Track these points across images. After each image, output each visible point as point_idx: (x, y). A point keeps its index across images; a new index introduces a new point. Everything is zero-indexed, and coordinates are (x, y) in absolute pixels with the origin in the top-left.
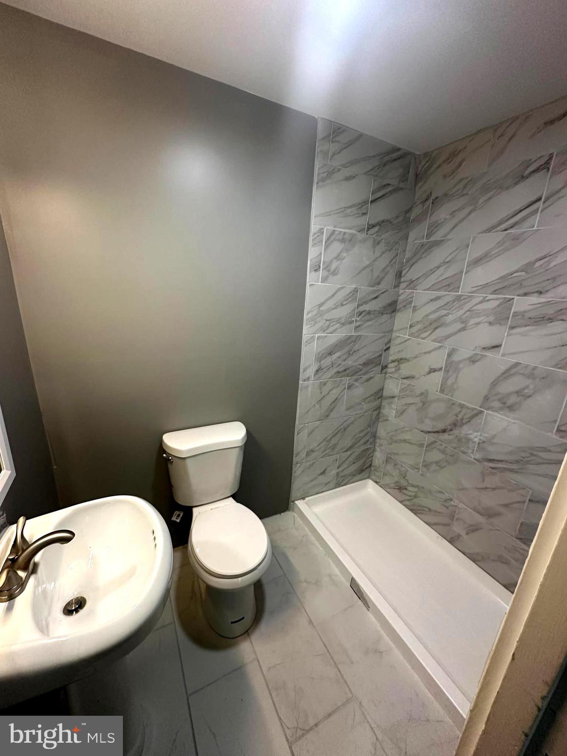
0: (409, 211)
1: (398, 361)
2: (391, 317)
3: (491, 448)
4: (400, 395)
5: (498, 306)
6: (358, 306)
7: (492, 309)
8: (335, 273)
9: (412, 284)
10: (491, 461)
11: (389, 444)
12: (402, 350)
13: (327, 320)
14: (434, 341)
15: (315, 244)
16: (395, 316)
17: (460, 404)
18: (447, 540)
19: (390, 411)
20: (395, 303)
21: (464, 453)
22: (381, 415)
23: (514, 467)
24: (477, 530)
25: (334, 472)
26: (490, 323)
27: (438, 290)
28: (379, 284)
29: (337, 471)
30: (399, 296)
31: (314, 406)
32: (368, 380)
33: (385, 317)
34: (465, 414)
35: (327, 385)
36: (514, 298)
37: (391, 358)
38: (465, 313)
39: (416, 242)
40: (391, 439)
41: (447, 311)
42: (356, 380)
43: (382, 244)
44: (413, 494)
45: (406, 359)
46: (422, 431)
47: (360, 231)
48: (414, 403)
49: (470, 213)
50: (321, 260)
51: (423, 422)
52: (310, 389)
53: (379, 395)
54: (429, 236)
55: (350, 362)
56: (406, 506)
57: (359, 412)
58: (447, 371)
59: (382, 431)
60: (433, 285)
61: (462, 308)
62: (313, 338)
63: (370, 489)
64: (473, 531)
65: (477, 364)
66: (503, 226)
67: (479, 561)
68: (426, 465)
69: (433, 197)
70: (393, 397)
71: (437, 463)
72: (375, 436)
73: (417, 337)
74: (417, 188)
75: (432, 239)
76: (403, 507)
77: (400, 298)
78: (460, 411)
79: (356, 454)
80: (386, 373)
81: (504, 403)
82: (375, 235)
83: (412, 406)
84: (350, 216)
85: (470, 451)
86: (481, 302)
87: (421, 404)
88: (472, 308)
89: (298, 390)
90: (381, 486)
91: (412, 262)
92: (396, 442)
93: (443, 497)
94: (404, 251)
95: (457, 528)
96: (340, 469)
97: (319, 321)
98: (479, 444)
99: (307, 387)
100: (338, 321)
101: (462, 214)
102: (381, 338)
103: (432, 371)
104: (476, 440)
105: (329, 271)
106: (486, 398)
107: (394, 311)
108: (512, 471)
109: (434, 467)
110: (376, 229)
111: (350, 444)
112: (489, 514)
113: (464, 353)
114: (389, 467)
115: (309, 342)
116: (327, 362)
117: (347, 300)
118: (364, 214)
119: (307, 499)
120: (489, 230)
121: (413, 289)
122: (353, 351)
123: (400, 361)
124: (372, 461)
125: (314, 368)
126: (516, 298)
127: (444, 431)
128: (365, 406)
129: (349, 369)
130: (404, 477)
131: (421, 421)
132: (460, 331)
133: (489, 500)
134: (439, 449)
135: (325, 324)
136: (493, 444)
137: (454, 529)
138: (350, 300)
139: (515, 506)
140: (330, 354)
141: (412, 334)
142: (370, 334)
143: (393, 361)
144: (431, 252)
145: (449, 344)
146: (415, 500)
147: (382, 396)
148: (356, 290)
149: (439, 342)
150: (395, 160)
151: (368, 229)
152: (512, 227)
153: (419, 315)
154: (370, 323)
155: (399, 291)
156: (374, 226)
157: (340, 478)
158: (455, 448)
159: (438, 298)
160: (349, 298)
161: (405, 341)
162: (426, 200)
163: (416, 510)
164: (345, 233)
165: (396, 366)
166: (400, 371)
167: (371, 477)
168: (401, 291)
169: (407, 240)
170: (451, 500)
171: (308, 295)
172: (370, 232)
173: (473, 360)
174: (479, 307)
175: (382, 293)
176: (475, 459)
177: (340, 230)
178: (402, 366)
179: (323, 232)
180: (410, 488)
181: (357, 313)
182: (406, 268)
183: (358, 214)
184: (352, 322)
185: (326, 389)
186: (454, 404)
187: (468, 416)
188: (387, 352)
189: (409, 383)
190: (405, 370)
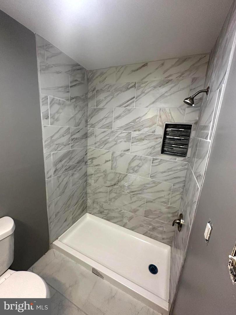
0: (87, 94)
1: (92, 159)
2: (86, 140)
3: (132, 187)
4: (95, 173)
5: (127, 135)
6: (71, 136)
7: (125, 136)
8: (57, 120)
9: (93, 126)
10: (133, 192)
11: (93, 195)
12: (93, 154)
13: (56, 145)
14: (105, 149)
15: (43, 104)
16: (87, 139)
17: (119, 173)
18: (122, 226)
19: (91, 181)
20: (86, 133)
21: (123, 191)
22: (87, 183)
23: (140, 192)
24: (132, 218)
25: (71, 217)
26: (125, 141)
27: (104, 128)
28: (79, 125)
29: (72, 216)
30: (88, 130)
31: (56, 189)
32: (80, 170)
33: (83, 140)
34: (122, 176)
35: (61, 177)
36: (131, 132)
37: (88, 158)
38: (116, 138)
39: (92, 108)
40: (94, 193)
41: (109, 137)
42: (75, 171)
43: (78, 107)
44: (107, 213)
45: (95, 158)
46: (106, 187)
47: (67, 100)
48: (101, 176)
49: (112, 99)
50: (48, 113)
51: (106, 183)
52: (52, 182)
53: (86, 175)
54: (97, 106)
55: (71, 163)
56: (105, 219)
57: (78, 185)
58: (112, 161)
59: (89, 191)
60: (102, 126)
61: (114, 136)
62: (50, 155)
63: (88, 218)
64: (131, 219)
65: (123, 157)
66: (124, 105)
67: (134, 230)
68: (110, 200)
69: (96, 90)
70: (92, 175)
71: (114, 198)
72: (86, 193)
73: (99, 148)
74: (89, 84)
75: (98, 107)
76: (103, 220)
77: (88, 132)
78: (120, 176)
79: (79, 205)
80: (87, 165)
81: (134, 170)
82: (74, 103)
83: (101, 177)
84: (61, 92)
85: (125, 190)
86: (121, 133)
87: (104, 176)
88: (118, 135)
89: (45, 184)
90: (92, 214)
91: (91, 116)
92: (96, 194)
93: (118, 210)
94: (87, 111)
95: (125, 220)
96: (74, 215)
97: (52, 145)
98: (128, 187)
99: (50, 181)
100: (62, 144)
101: (109, 99)
102: (83, 150)
103: (107, 161)
104: (127, 185)
105: (54, 119)
106: (128, 169)
107: (87, 137)
108: (140, 194)
109: (113, 200)
110: (74, 100)
111: (76, 201)
112: (135, 211)
113: (118, 153)
114: (95, 205)
115: (48, 157)
116: (59, 166)
117: (65, 133)
118: (68, 92)
119: (59, 238)
120: (120, 106)
121: (94, 128)
122: (71, 158)
123: (93, 159)
124: (87, 205)
125: (53, 170)
126: (132, 132)
127: (115, 185)
128: (81, 182)
129: (71, 166)
130: (102, 207)
131: (105, 183)
132: (115, 144)
133: (134, 206)
134: (114, 192)
135: (56, 146)
136: (133, 185)
137: (124, 221)
138: (67, 133)
139: (142, 206)
140: (61, 161)
141: (96, 147)
142: (78, 148)
143: (89, 159)
144: (99, 112)
145: (111, 150)
146: (108, 215)
147: (87, 175)
148: (69, 129)
149: (108, 150)
150: (78, 70)
151: (71, 100)
152: (127, 106)
153: (98, 139)
154: (77, 143)
155: (87, 129)
156: (73, 98)
157: (74, 219)
158: (120, 190)
159: (104, 132)
160: (66, 132)
161: (94, 150)
162: (94, 90)
163: (109, 219)
164: (60, 100)
165: (91, 161)
166: (94, 163)
167: (87, 212)
168: (88, 129)
169: (88, 106)
170: (121, 211)
171: (44, 132)
172: (72, 101)
173: (121, 156)
174: (120, 135)
175: (81, 130)
176: (127, 193)
177: (57, 98)
178: (94, 161)
179: (48, 98)
180: (105, 211)
181: (71, 139)
182: (89, 119)
183: (65, 91)
184: (69, 144)
185: (61, 179)
186: (117, 173)
187: (122, 177)
188: (86, 155)
189: (98, 167)
190: (95, 162)
